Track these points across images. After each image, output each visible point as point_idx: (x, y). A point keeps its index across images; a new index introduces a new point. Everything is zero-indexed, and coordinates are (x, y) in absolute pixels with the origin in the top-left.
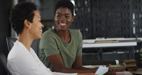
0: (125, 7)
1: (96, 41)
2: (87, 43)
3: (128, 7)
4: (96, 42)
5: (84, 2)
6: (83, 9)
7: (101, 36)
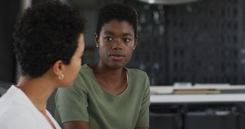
0: (229, 26)
1: (175, 90)
2: (156, 94)
3: (236, 26)
4: (175, 92)
5: (153, 15)
6: (150, 28)
7: (182, 80)
